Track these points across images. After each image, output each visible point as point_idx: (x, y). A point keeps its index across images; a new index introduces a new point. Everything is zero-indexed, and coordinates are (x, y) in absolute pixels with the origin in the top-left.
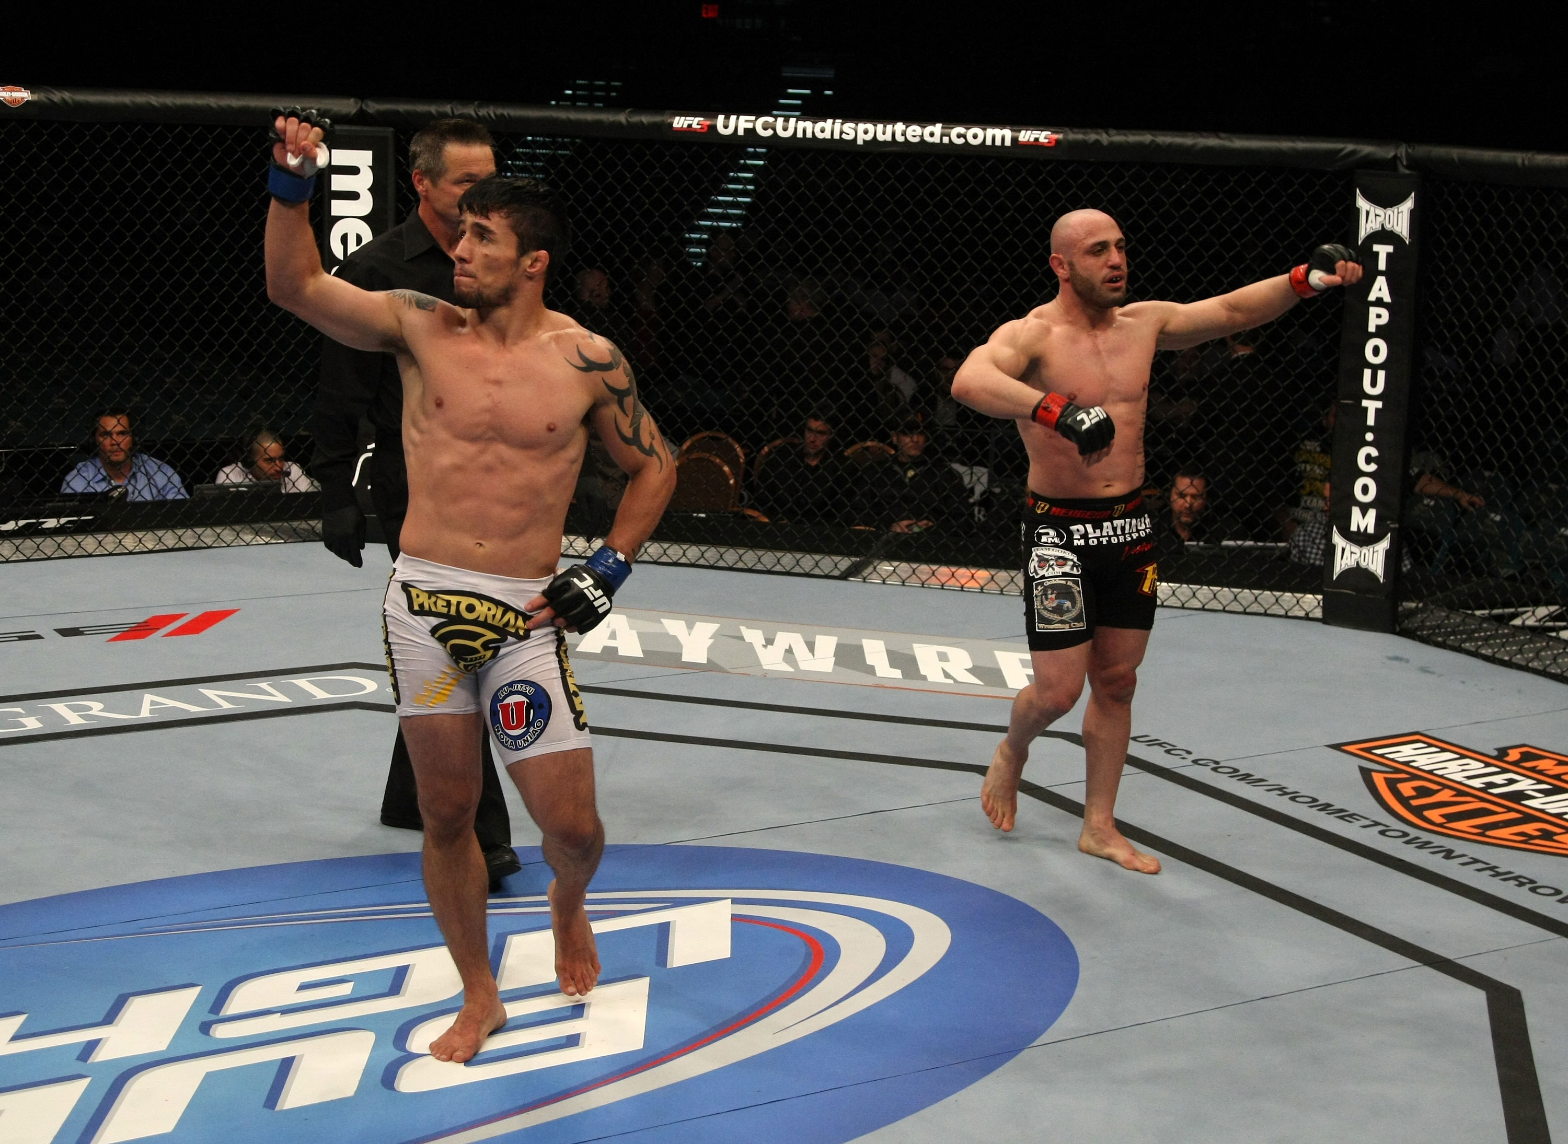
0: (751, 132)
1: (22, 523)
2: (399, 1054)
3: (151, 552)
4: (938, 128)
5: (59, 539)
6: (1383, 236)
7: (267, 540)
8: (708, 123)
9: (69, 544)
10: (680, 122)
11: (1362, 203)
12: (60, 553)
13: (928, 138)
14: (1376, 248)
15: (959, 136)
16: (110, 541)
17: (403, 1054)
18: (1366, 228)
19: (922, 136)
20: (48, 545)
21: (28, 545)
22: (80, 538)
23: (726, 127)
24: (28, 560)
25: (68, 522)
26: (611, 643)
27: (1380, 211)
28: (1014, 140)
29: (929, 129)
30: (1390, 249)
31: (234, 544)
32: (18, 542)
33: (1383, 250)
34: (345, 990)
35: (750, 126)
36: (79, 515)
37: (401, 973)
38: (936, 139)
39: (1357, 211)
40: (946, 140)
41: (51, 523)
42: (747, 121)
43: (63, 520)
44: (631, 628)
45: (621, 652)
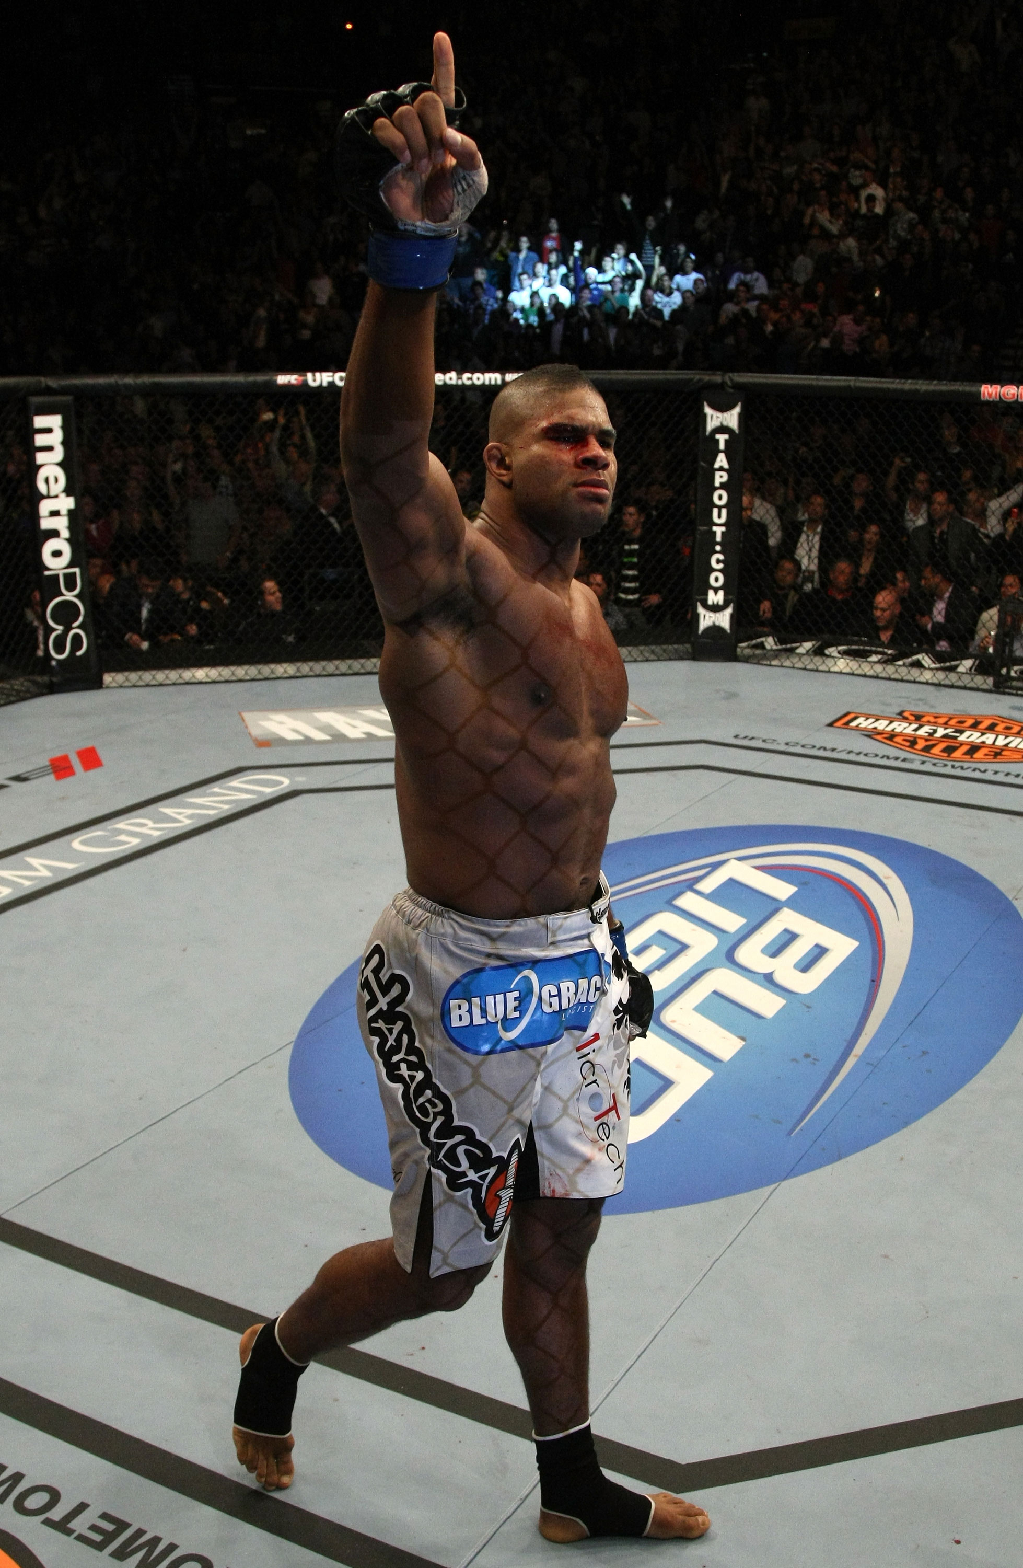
0: (332, 384)
4: (453, 375)
6: (722, 429)
8: (302, 378)
10: (282, 379)
11: (708, 410)
13: (448, 382)
14: (718, 436)
15: (469, 379)
18: (711, 425)
19: (444, 381)
23: (314, 380)
27: (719, 414)
28: (503, 380)
29: (448, 375)
30: (726, 436)
33: (722, 438)
35: (330, 379)
38: (454, 382)
39: (705, 416)
40: (460, 382)
42: (328, 376)
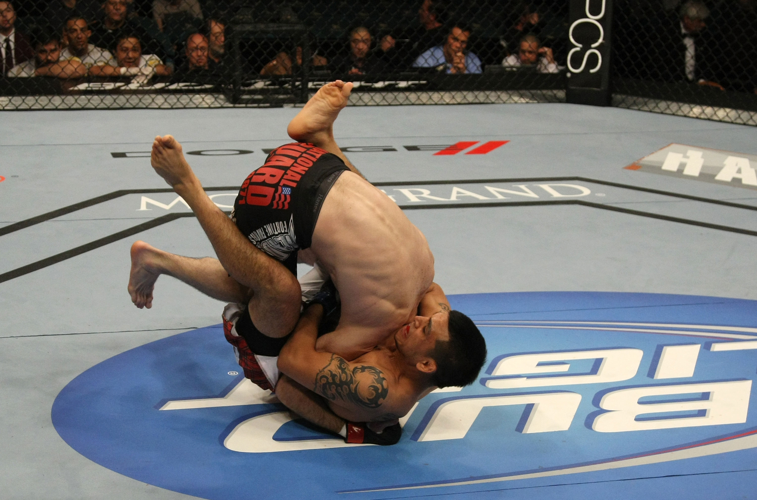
1: (387, 83)
2: (596, 409)
3: (459, 104)
5: (407, 94)
7: (527, 100)
9: (413, 96)
12: (407, 102)
16: (436, 96)
17: (599, 409)
20: (401, 96)
21: (390, 96)
22: (419, 94)
24: (390, 105)
25: (413, 84)
26: (738, 176)
31: (508, 102)
32: (384, 94)
34: (565, 368)
36: (419, 80)
37: (598, 363)
41: (403, 84)
43: (410, 83)
44: (752, 167)
45: (744, 182)
